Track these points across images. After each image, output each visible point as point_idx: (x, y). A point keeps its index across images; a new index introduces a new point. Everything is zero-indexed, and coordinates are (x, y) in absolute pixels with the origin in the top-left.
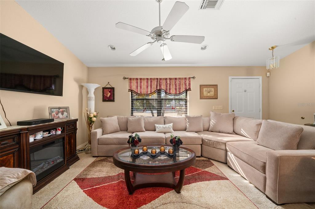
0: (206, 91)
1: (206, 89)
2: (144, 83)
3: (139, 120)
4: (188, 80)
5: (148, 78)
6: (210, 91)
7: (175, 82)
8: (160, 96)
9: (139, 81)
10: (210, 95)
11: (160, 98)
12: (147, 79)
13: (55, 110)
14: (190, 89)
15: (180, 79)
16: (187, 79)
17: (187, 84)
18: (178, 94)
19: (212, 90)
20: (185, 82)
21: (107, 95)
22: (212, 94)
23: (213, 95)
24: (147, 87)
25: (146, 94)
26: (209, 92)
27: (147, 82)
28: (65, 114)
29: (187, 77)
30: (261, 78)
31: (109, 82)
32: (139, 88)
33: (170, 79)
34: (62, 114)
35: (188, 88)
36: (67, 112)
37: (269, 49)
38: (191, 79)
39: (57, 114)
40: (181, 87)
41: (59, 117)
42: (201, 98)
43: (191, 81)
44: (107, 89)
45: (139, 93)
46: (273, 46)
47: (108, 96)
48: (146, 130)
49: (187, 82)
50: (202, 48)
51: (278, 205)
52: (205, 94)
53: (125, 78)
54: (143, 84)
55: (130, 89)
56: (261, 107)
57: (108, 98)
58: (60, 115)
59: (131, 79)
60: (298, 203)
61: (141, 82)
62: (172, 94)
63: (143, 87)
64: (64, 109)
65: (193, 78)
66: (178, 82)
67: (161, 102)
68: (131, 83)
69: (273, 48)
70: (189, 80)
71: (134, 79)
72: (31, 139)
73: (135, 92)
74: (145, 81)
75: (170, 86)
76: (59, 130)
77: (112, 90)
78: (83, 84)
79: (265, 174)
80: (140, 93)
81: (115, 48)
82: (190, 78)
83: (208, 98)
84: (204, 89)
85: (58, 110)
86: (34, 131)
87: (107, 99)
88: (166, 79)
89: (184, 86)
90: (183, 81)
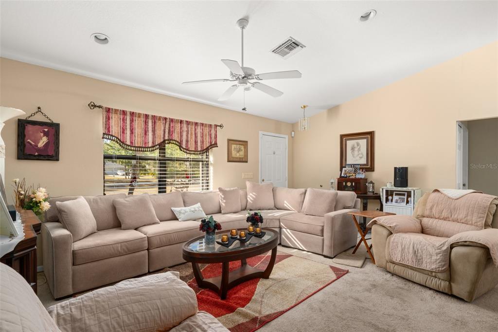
0: (235, 149)
1: (235, 146)
2: (138, 124)
3: (142, 202)
4: (213, 129)
5: (149, 115)
6: (240, 151)
7: (195, 130)
8: (165, 153)
10: (240, 155)
11: (164, 156)
12: (147, 116)
14: (217, 144)
15: (202, 124)
16: (213, 127)
17: (213, 136)
18: (201, 151)
19: (242, 149)
20: (210, 131)
21: (37, 142)
22: (241, 154)
23: (243, 157)
24: (146, 132)
25: (144, 148)
26: (238, 152)
27: (146, 123)
29: (213, 124)
30: (287, 137)
32: (129, 132)
35: (213, 143)
37: (302, 107)
38: (218, 127)
40: (204, 140)
42: (229, 161)
43: (217, 132)
44: (37, 127)
45: (128, 143)
46: (305, 105)
47: (41, 144)
48: (161, 221)
49: (213, 132)
51: (332, 258)
52: (234, 153)
53: (95, 106)
54: (136, 126)
56: (287, 176)
57: (39, 150)
59: (108, 110)
60: (340, 253)
61: (133, 120)
62: (191, 151)
63: (136, 131)
65: (220, 126)
66: (199, 130)
67: (165, 164)
68: (108, 119)
69: (304, 107)
70: (215, 129)
71: (116, 111)
73: (120, 141)
74: (143, 119)
75: (187, 136)
77: (52, 130)
79: (323, 236)
80: (131, 145)
81: (106, 39)
82: (216, 126)
83: (237, 160)
84: (233, 146)
87: (36, 154)
88: (181, 122)
89: (208, 138)
90: (207, 130)
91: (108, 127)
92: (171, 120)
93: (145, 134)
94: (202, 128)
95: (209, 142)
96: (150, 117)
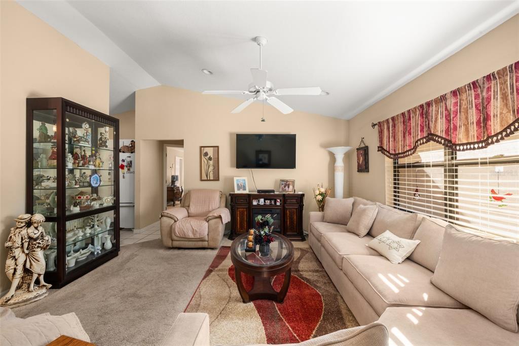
2: (398, 127)
9: (391, 124)
25: (402, 154)
27: (404, 122)
28: (291, 186)
31: (363, 138)
32: (391, 140)
33: (456, 93)
39: (284, 187)
41: (285, 190)
45: (391, 152)
47: (361, 162)
53: (374, 125)
54: (397, 131)
55: (379, 145)
57: (360, 166)
59: (380, 125)
63: (397, 136)
64: (290, 183)
71: (383, 122)
72: (255, 203)
73: (386, 151)
74: (400, 120)
76: (278, 202)
78: (331, 149)
85: (285, 183)
86: (257, 197)
87: (360, 168)
88: (443, 98)
89: (513, 101)
90: (506, 82)
91: (381, 141)
92: (429, 104)
93: (404, 137)
94: (486, 86)
95: (514, 111)
96: (406, 114)
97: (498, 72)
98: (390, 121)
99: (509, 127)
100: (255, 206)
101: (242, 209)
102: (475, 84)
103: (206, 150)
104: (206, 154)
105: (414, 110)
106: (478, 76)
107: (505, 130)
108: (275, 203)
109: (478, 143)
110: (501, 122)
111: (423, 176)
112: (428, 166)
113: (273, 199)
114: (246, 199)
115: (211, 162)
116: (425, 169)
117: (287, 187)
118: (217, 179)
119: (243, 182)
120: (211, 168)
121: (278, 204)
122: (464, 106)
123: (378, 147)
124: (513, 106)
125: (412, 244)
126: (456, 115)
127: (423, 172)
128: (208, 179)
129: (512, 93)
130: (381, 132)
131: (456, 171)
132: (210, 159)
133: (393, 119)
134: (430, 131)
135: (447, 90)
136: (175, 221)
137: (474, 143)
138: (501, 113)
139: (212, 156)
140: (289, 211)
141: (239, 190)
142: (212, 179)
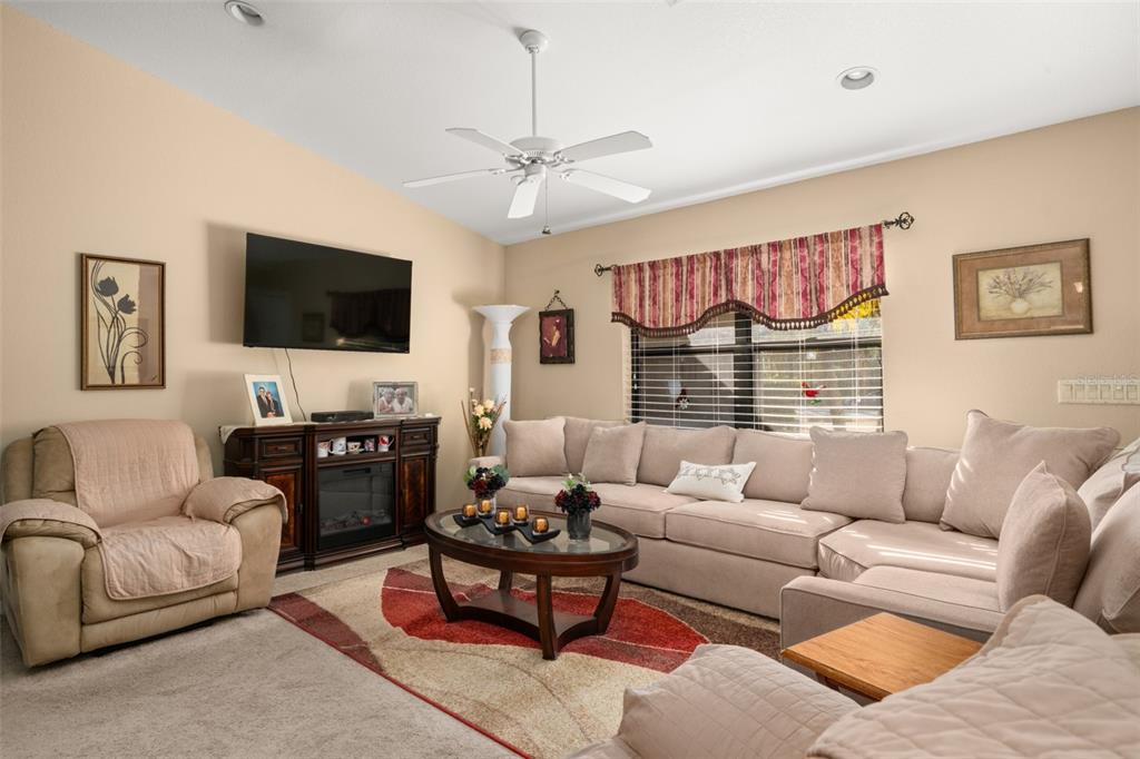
0: (997, 284)
1: (1001, 273)
2: (664, 282)
4: (866, 241)
5: (681, 258)
6: (1027, 290)
7: (801, 259)
8: (749, 333)
9: (647, 274)
10: (1029, 309)
11: (749, 342)
12: (678, 262)
13: (385, 390)
14: (882, 285)
15: (822, 238)
16: (865, 234)
17: (867, 263)
19: (1047, 279)
20: (854, 250)
22: (1046, 301)
23: (1056, 311)
24: (678, 297)
25: (673, 329)
26: (1022, 294)
27: (678, 275)
28: (408, 400)
29: (864, 223)
31: (558, 292)
32: (647, 302)
33: (775, 247)
34: (401, 402)
35: (867, 284)
36: (412, 397)
38: (885, 230)
39: (389, 403)
41: (392, 409)
42: (962, 336)
43: (885, 245)
45: (647, 325)
47: (554, 342)
48: (638, 482)
49: (866, 250)
50: (847, 77)
52: (992, 303)
53: (602, 270)
54: (661, 288)
55: (616, 309)
57: (553, 350)
58: (395, 404)
59: (618, 271)
61: (654, 279)
62: (786, 321)
63: (661, 298)
64: (406, 389)
65: (899, 222)
66: (811, 258)
70: (876, 239)
71: (628, 267)
72: (323, 452)
73: (634, 322)
74: (670, 271)
75: (772, 283)
76: (384, 442)
77: (566, 319)
78: (481, 309)
80: (652, 326)
82: (878, 228)
83: (1012, 329)
84: (986, 279)
85: (392, 390)
86: (330, 434)
87: (552, 356)
88: (755, 250)
89: (848, 275)
90: (839, 249)
91: (620, 298)
92: (731, 254)
93: (677, 300)
94: (819, 248)
95: (848, 286)
96: (685, 262)
97: (832, 234)
98: (647, 268)
99: (843, 304)
100: (323, 460)
101: (282, 477)
102: (802, 242)
103: (107, 271)
104: (109, 287)
105: (701, 258)
106: (809, 232)
107: (839, 307)
108: (376, 447)
109: (804, 320)
110: (834, 297)
111: (696, 368)
112: (708, 351)
113: (370, 437)
114: (296, 443)
115: (131, 320)
116: (698, 356)
117: (396, 401)
118: (155, 378)
119: (272, 390)
120: (131, 341)
121: (384, 448)
122: (785, 269)
123: (614, 314)
124: (847, 281)
125: (743, 470)
126: (775, 279)
127: (696, 361)
128: (118, 381)
129: (847, 264)
130: (619, 286)
131: (751, 359)
132: (127, 305)
133: (653, 265)
134: (732, 297)
135: (763, 239)
136: (86, 546)
137: (799, 321)
138: (834, 286)
139: (134, 297)
140: (409, 467)
141: (264, 415)
142: (136, 381)
